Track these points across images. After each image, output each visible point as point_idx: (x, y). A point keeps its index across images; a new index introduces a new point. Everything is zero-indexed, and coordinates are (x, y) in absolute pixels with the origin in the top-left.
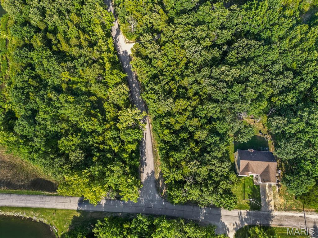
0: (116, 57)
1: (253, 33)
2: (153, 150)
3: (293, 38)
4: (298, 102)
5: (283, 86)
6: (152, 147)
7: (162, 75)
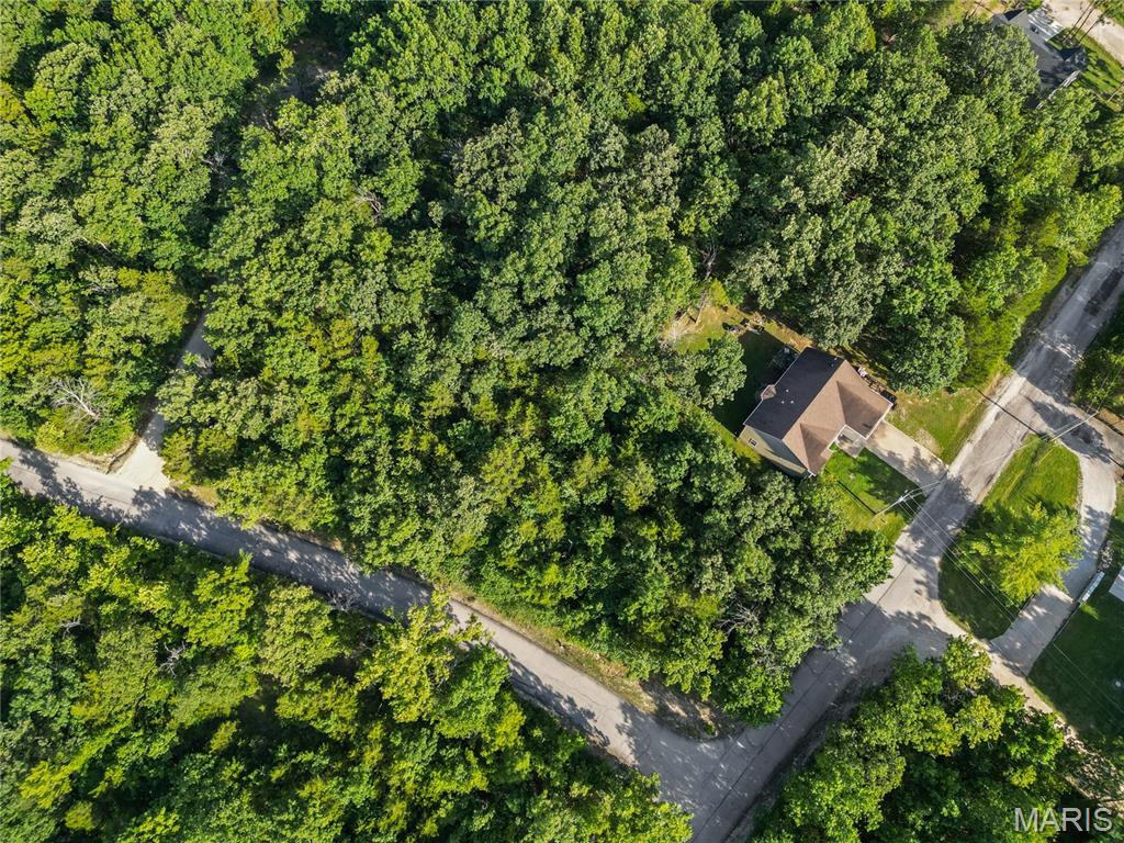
0: (140, 541)
1: (459, 109)
2: (557, 656)
3: (563, 39)
4: (743, 184)
5: (673, 175)
6: (548, 652)
7: (348, 446)
